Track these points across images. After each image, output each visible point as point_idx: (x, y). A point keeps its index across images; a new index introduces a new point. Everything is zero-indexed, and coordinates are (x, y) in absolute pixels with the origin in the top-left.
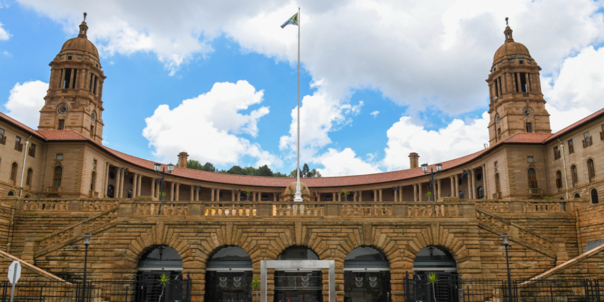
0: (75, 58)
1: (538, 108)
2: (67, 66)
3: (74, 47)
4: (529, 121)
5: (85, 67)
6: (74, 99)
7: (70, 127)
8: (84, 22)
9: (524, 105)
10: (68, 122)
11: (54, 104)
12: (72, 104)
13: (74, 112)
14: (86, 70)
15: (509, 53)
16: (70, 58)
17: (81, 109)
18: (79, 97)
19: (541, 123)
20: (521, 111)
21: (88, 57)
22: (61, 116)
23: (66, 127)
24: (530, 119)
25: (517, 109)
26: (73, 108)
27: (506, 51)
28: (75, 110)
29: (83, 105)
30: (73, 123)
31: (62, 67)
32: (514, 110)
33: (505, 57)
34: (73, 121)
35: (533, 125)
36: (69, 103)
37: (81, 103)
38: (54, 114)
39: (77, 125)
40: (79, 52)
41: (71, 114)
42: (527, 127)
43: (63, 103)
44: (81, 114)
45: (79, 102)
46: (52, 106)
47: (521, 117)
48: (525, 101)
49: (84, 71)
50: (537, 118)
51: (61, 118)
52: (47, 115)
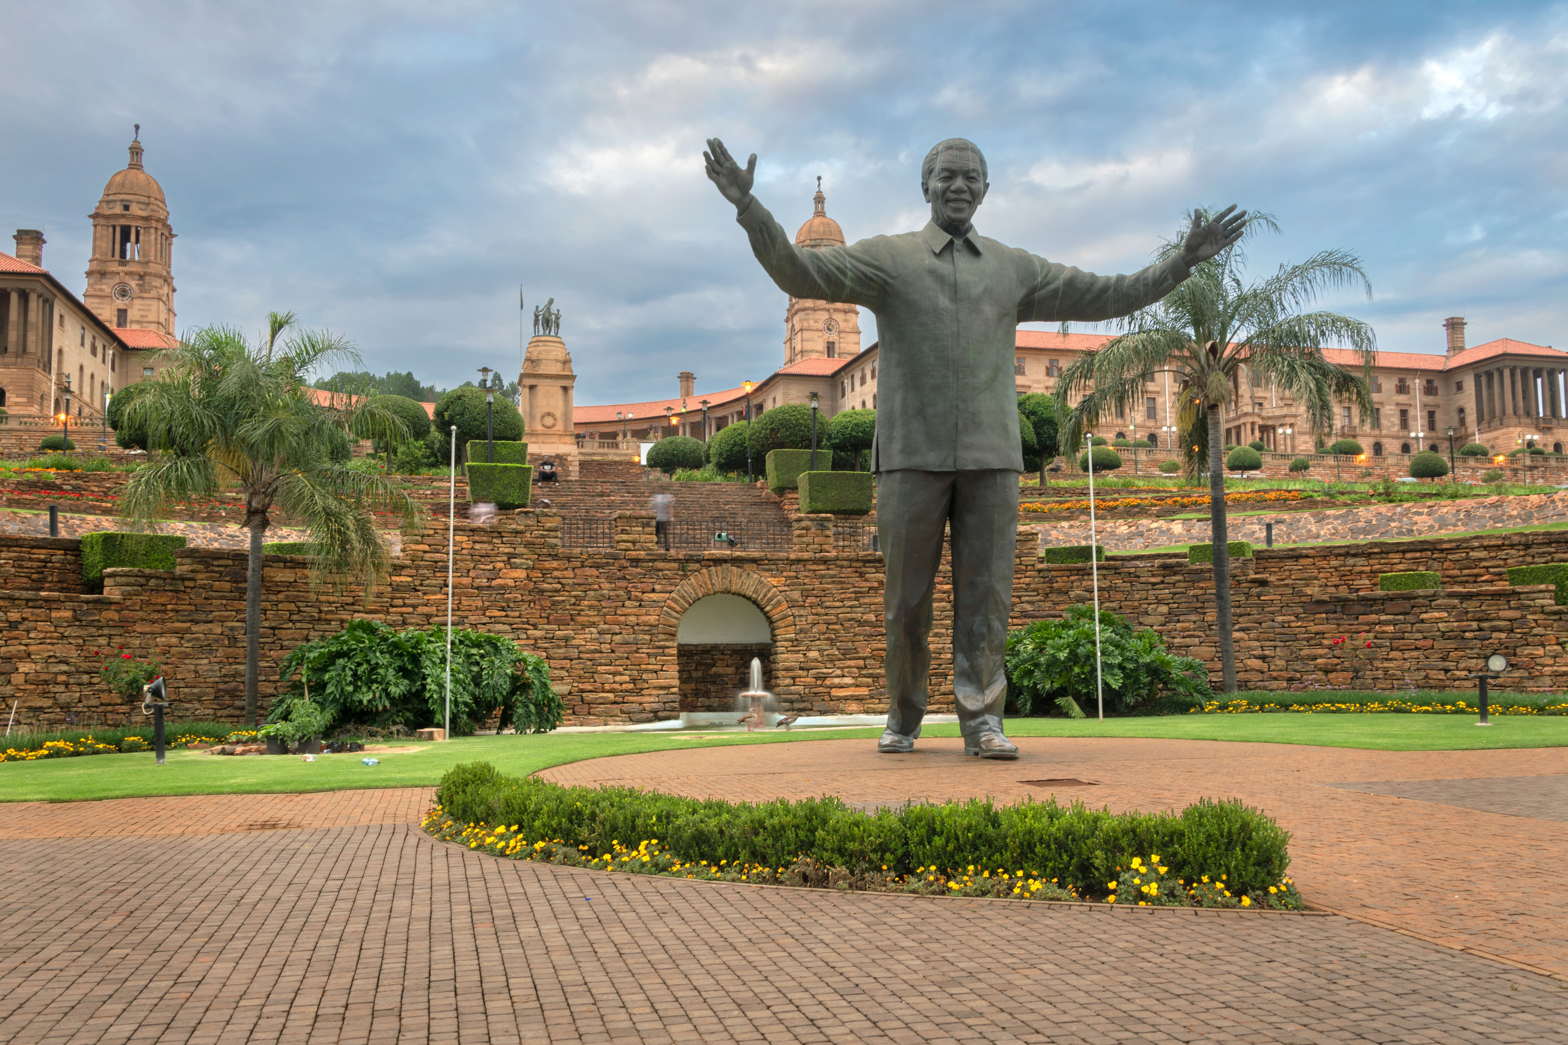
0: (135, 210)
1: (846, 321)
2: (123, 222)
3: (132, 188)
4: (831, 340)
5: (154, 224)
6: (141, 277)
7: (138, 322)
8: (136, 141)
9: (824, 316)
10: (132, 314)
11: (107, 284)
12: (138, 285)
13: (143, 298)
14: (156, 229)
15: (813, 236)
16: (126, 208)
17: (153, 293)
18: (150, 274)
19: (848, 343)
20: (821, 325)
21: (156, 208)
22: (120, 303)
23: (132, 322)
24: (833, 337)
25: (816, 322)
26: (141, 291)
27: (810, 232)
28: (145, 295)
29: (156, 287)
30: (142, 316)
31: (112, 222)
32: (812, 323)
33: (808, 242)
34: (143, 313)
35: (837, 345)
36: (133, 283)
37: (154, 284)
38: (108, 300)
39: (149, 319)
40: (142, 199)
41: (137, 302)
42: (828, 348)
43: (123, 283)
44: (155, 303)
45: (150, 283)
46: (104, 287)
47: (820, 334)
48: (828, 310)
49: (153, 231)
50: (842, 335)
51: (122, 307)
52: (96, 300)
